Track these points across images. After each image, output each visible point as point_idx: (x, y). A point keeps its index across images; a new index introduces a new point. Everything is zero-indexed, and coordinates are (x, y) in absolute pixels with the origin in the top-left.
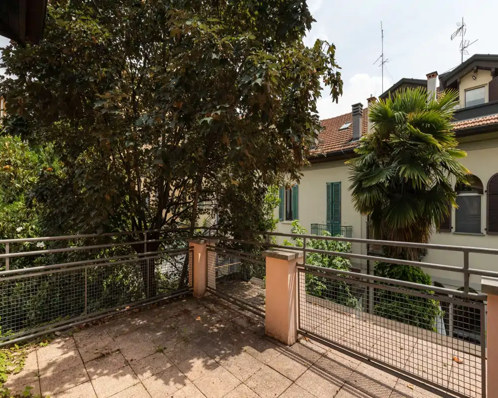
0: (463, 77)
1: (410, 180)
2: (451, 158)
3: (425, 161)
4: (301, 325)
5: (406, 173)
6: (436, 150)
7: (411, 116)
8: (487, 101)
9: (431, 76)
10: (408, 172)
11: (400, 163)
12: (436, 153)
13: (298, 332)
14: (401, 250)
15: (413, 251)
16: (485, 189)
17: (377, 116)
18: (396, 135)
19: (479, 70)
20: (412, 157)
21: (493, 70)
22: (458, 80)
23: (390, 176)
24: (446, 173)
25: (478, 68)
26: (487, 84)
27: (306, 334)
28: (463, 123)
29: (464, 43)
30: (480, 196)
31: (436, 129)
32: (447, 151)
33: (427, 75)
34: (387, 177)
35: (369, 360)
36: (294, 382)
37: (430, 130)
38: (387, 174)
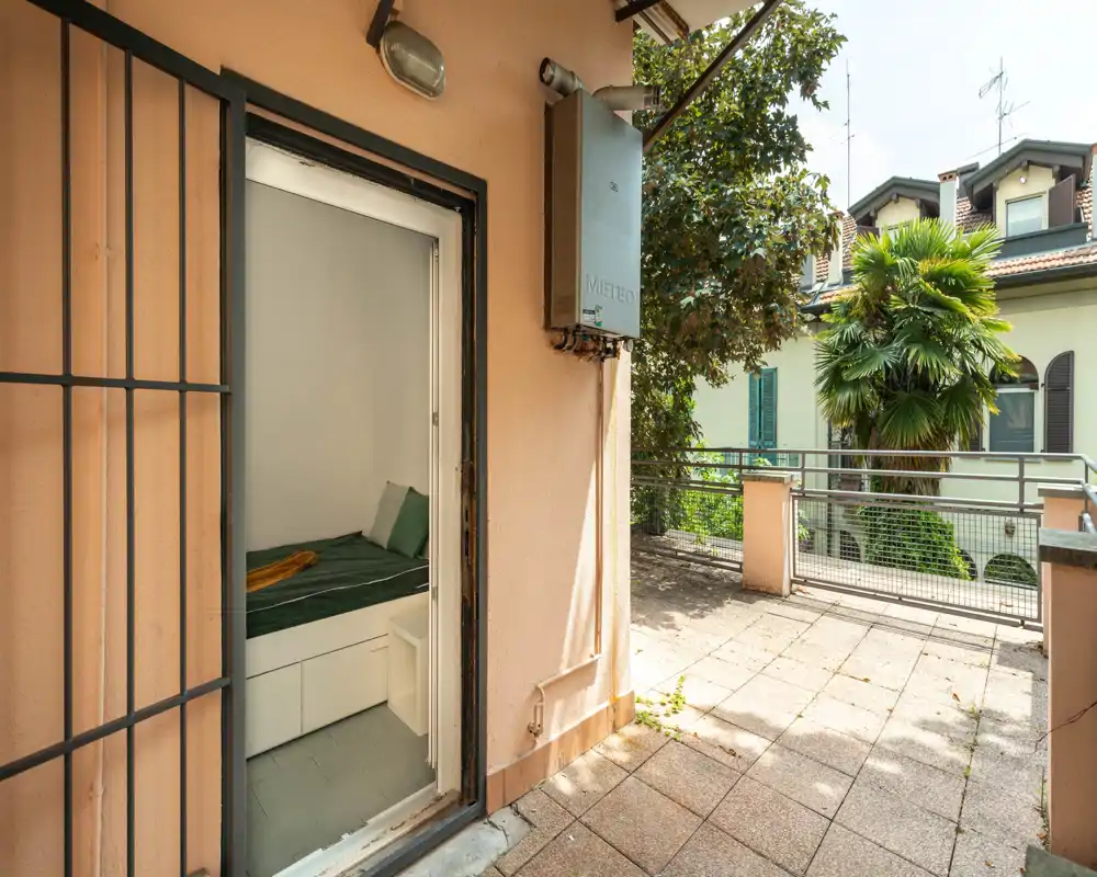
0: (1001, 179)
1: (925, 369)
2: (987, 334)
3: (947, 338)
4: (797, 573)
5: (918, 357)
6: (964, 320)
7: (924, 266)
8: (1045, 226)
9: (947, 176)
10: (921, 357)
11: (908, 342)
12: (964, 325)
13: (792, 582)
14: (906, 483)
15: (925, 482)
16: (1041, 380)
17: (866, 263)
18: (899, 296)
19: (1031, 167)
20: (924, 331)
21: (1057, 169)
22: (994, 185)
23: (892, 363)
24: (979, 357)
25: (1030, 163)
26: (1045, 193)
27: (806, 582)
28: (1003, 265)
29: (1003, 106)
30: (1033, 394)
31: (963, 287)
32: (982, 322)
33: (939, 176)
34: (885, 364)
35: (900, 600)
36: (812, 624)
37: (955, 291)
38: (886, 358)
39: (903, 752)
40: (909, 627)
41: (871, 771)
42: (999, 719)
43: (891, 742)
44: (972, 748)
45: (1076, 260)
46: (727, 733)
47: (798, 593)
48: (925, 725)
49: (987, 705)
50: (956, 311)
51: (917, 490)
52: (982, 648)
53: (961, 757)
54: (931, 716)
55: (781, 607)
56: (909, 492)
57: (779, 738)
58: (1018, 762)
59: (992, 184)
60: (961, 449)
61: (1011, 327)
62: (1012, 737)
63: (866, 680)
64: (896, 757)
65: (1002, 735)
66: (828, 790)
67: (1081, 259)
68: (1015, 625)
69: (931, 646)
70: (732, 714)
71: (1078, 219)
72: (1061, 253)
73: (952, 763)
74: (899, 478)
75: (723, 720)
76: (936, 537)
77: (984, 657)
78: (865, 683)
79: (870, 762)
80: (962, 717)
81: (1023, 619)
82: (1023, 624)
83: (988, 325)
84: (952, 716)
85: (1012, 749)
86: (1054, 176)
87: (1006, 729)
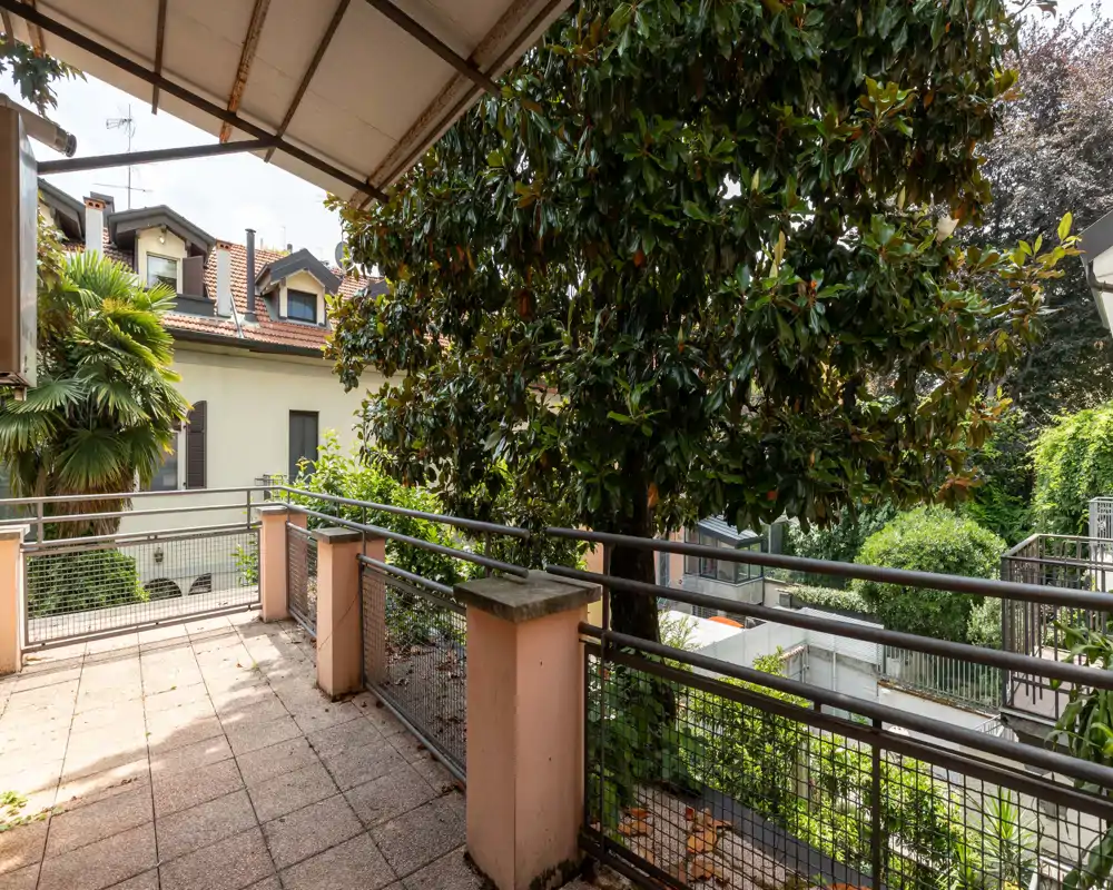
0: (144, 230)
1: (116, 410)
2: (166, 383)
5: (109, 397)
6: (147, 367)
7: (108, 305)
8: (179, 290)
9: (94, 204)
10: (112, 397)
11: (96, 380)
12: (148, 371)
13: (23, 653)
15: (107, 522)
16: (184, 423)
19: (169, 232)
21: (188, 244)
22: (137, 232)
23: (79, 400)
25: (168, 227)
26: (179, 260)
27: (42, 647)
30: (177, 435)
31: (146, 335)
32: (160, 370)
33: (85, 198)
34: (67, 398)
35: (157, 624)
36: (80, 679)
37: (140, 337)
38: (68, 392)
39: (236, 706)
40: (170, 643)
41: (230, 725)
42: (268, 664)
43: (224, 707)
44: (268, 683)
45: (208, 329)
46: (101, 779)
47: (29, 663)
48: (234, 689)
49: (258, 660)
50: (141, 357)
51: (99, 532)
52: (231, 634)
53: (267, 690)
54: (233, 682)
55: (22, 682)
56: (90, 534)
57: (148, 752)
58: (291, 676)
59: (134, 231)
60: (141, 490)
61: (181, 379)
62: (281, 667)
63: (173, 688)
64: (235, 712)
65: (275, 670)
66: (215, 750)
67: (212, 329)
68: (245, 610)
69: (198, 647)
70: (85, 769)
71: (205, 295)
72: (197, 319)
73: (265, 696)
74: (79, 522)
75: (81, 777)
76: (122, 573)
77: (235, 639)
78: (173, 691)
79: (224, 722)
80: (249, 674)
81: (249, 604)
82: (249, 608)
83: (168, 376)
84: (245, 676)
85: (284, 673)
86: (187, 249)
87: (274, 666)
